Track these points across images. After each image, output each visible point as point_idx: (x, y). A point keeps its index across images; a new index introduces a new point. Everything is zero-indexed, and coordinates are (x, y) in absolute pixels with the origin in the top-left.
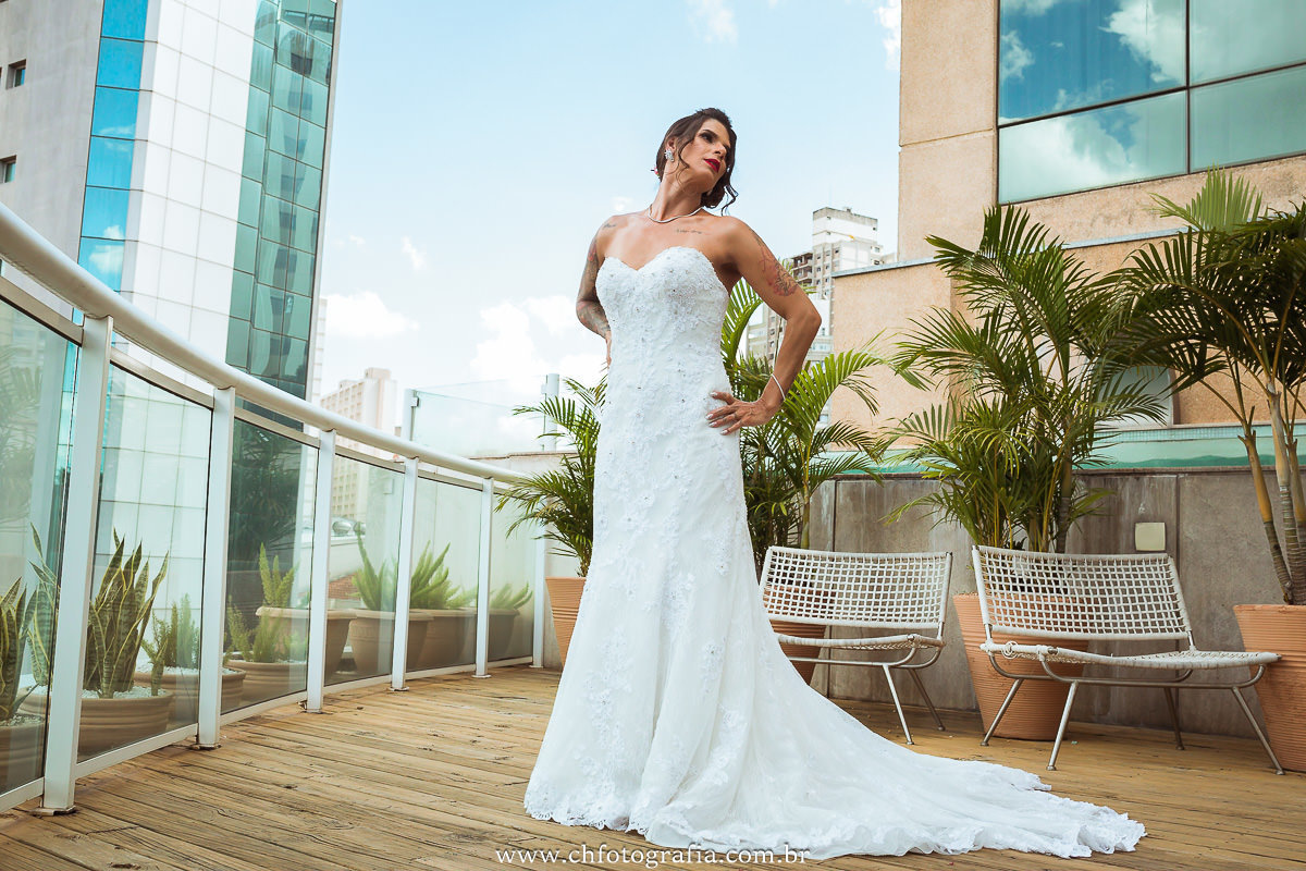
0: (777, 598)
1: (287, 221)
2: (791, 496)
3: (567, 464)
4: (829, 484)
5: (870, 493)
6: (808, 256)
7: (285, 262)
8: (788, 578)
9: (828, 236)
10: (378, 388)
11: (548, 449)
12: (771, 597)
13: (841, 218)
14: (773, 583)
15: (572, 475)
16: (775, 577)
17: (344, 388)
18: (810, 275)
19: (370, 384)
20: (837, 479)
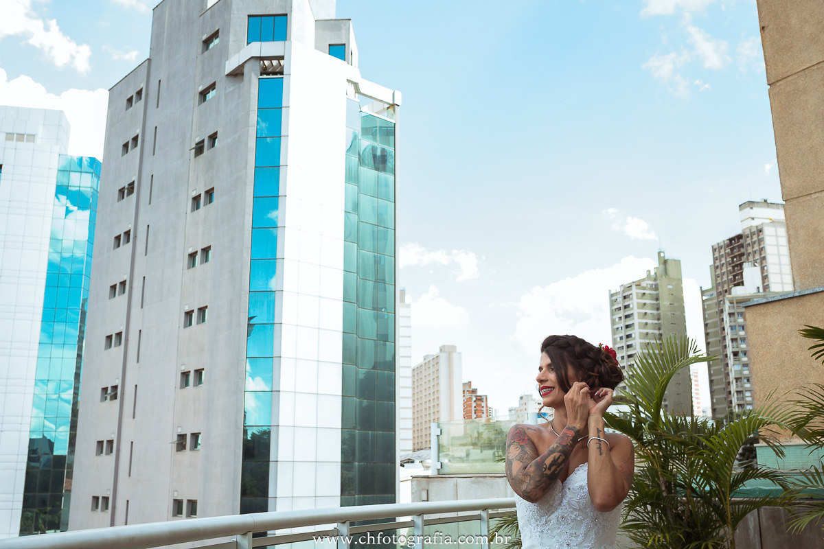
6: (739, 237)
9: (753, 221)
10: (450, 359)
13: (761, 207)
17: (427, 361)
18: (742, 250)
19: (443, 357)
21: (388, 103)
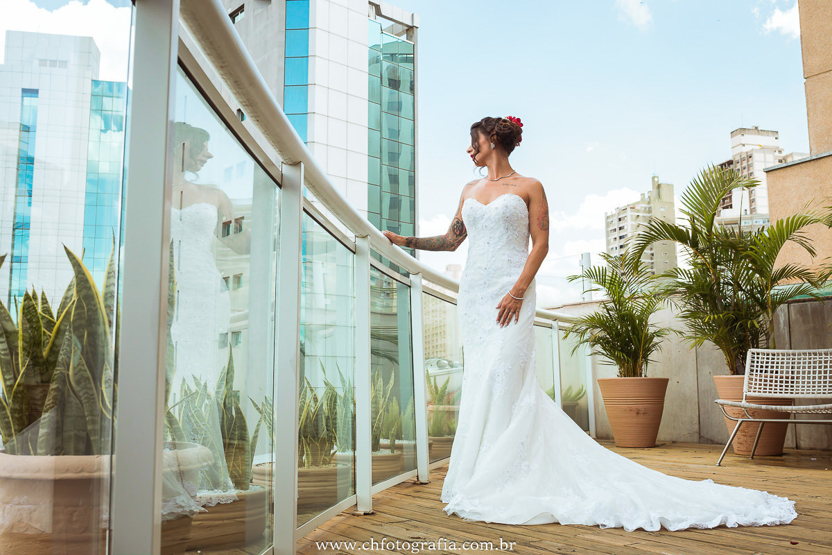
0: (758, 382)
1: (394, 179)
2: (759, 316)
3: (606, 307)
4: (784, 306)
5: (814, 311)
6: (730, 163)
7: (395, 204)
8: (764, 369)
9: (743, 148)
11: (587, 300)
12: (754, 382)
13: (752, 134)
14: (754, 373)
15: (609, 314)
16: (755, 368)
20: (789, 303)
21: (407, 26)
